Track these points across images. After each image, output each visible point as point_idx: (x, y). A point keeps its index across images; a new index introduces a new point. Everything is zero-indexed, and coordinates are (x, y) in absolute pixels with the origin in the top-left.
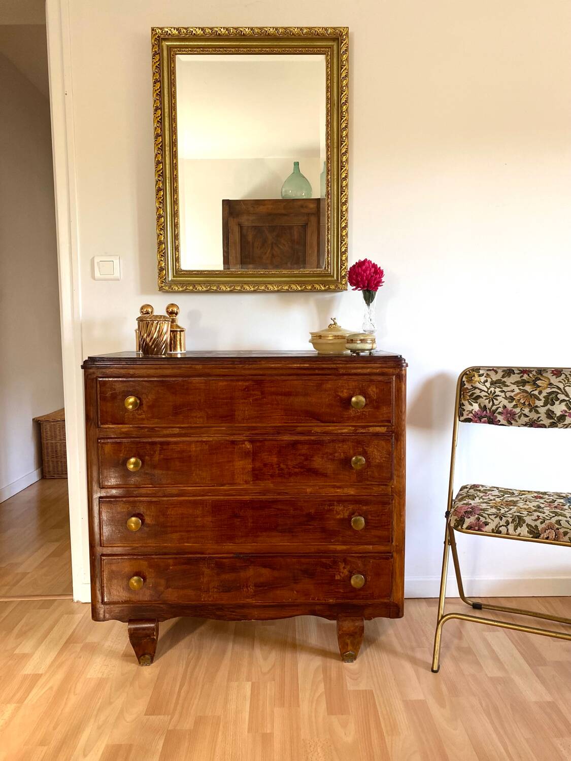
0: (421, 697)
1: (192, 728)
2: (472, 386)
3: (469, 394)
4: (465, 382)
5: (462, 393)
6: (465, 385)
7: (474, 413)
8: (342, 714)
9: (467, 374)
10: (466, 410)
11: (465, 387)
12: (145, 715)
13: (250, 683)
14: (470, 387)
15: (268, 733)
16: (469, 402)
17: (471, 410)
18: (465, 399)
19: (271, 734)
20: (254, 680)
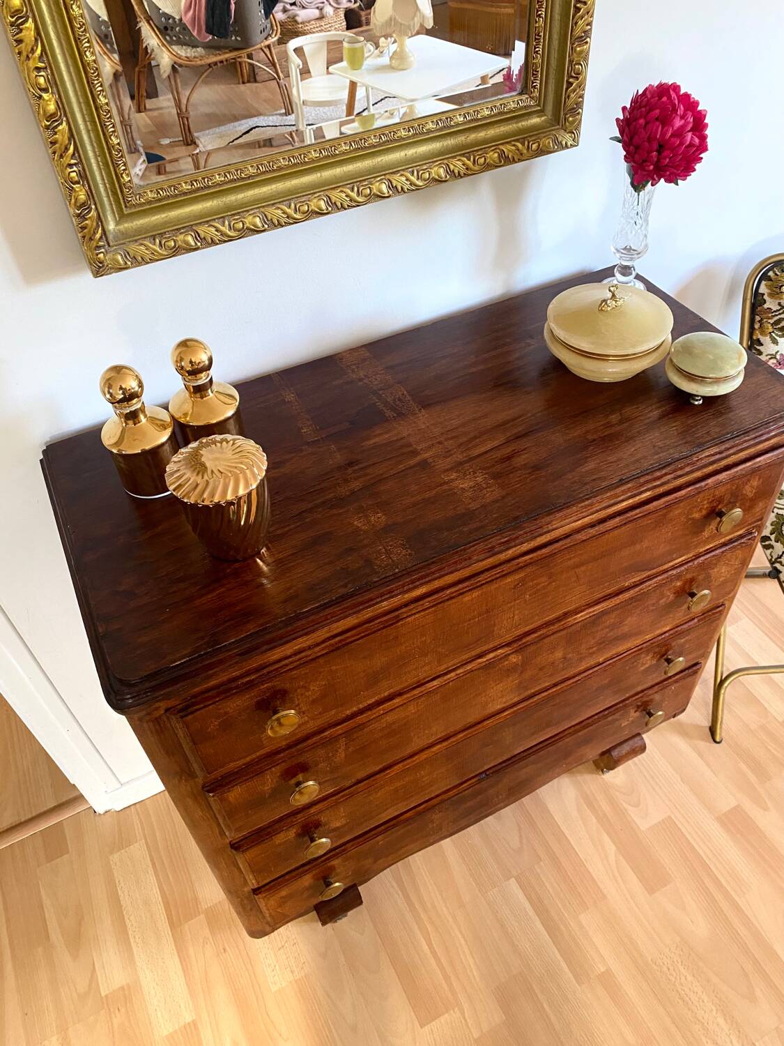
0: (733, 803)
1: (504, 1018)
2: (779, 304)
3: (772, 321)
4: (766, 297)
5: (758, 318)
6: (765, 302)
7: (778, 357)
8: (666, 885)
9: (770, 279)
10: (764, 354)
11: (766, 306)
12: (421, 1027)
13: (513, 881)
14: (775, 307)
15: (603, 972)
16: (771, 336)
17: (774, 353)
18: (763, 333)
19: (608, 972)
20: (515, 873)
